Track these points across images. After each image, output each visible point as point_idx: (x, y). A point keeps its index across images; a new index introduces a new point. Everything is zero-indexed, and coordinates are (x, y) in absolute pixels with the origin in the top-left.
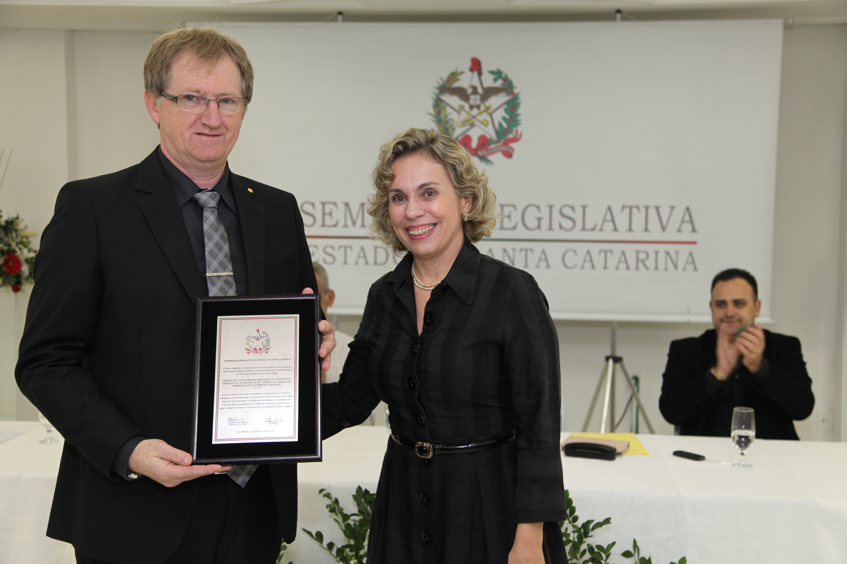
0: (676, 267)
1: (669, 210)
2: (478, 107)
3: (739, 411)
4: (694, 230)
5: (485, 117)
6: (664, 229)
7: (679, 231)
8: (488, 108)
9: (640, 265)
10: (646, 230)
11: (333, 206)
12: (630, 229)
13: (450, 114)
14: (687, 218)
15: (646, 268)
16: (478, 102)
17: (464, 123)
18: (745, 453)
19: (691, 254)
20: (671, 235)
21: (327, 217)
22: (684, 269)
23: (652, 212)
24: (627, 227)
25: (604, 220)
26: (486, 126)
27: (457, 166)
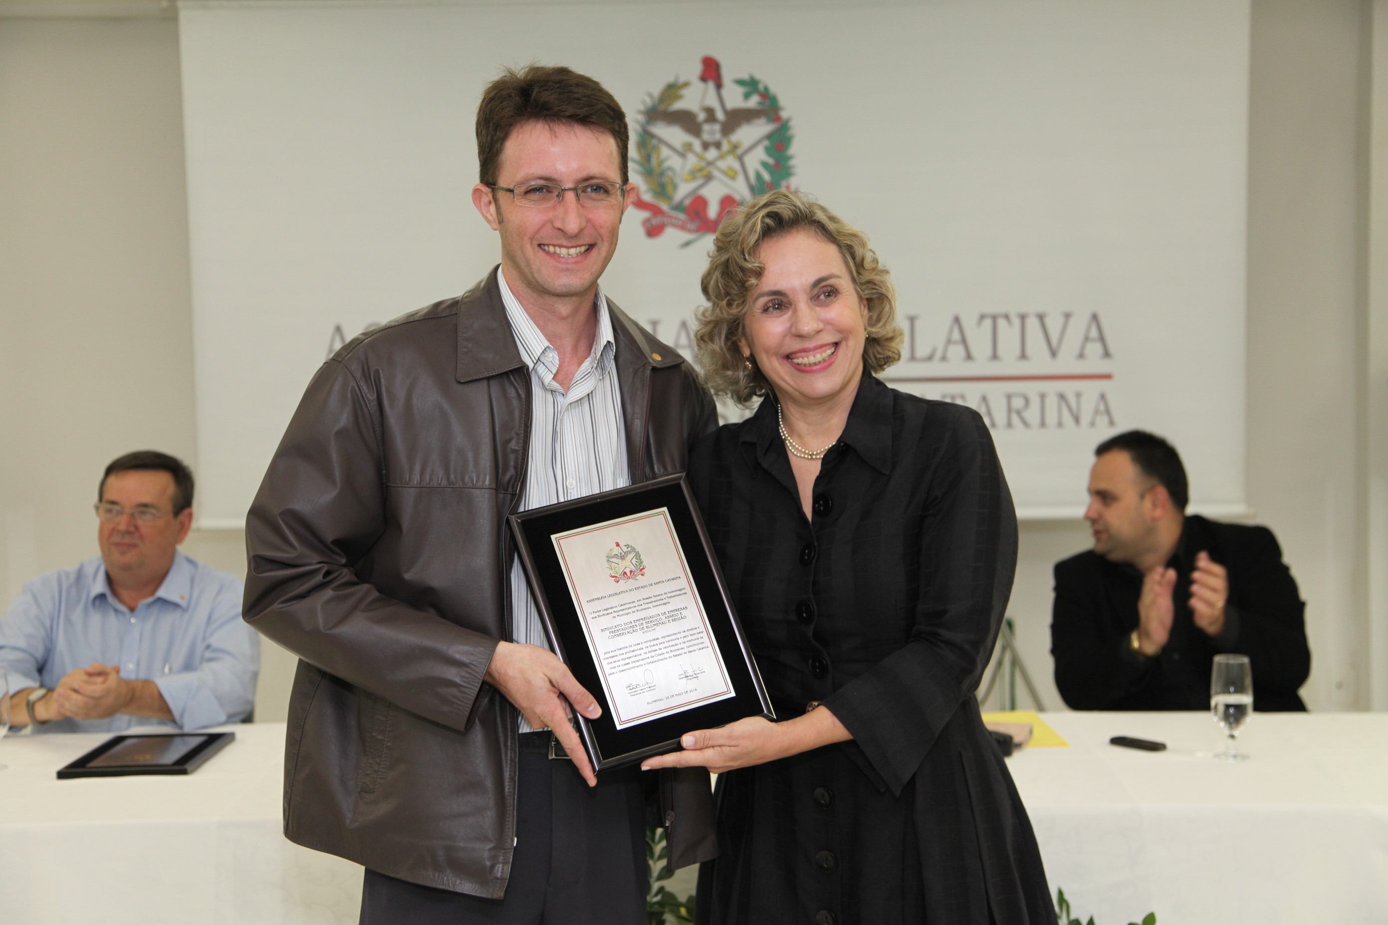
0: (1077, 420)
1: (1061, 320)
2: (718, 145)
3: (1224, 661)
4: (1107, 354)
5: (731, 162)
6: (1054, 353)
7: (1081, 356)
8: (735, 147)
9: (1015, 419)
10: (1023, 356)
12: (995, 356)
13: (667, 158)
14: (1094, 333)
15: (1026, 424)
16: (718, 136)
17: (693, 174)
19: (1103, 397)
20: (1066, 363)
22: (1093, 424)
23: (1033, 324)
24: (989, 352)
25: (949, 342)
26: (733, 178)
27: (855, 247)
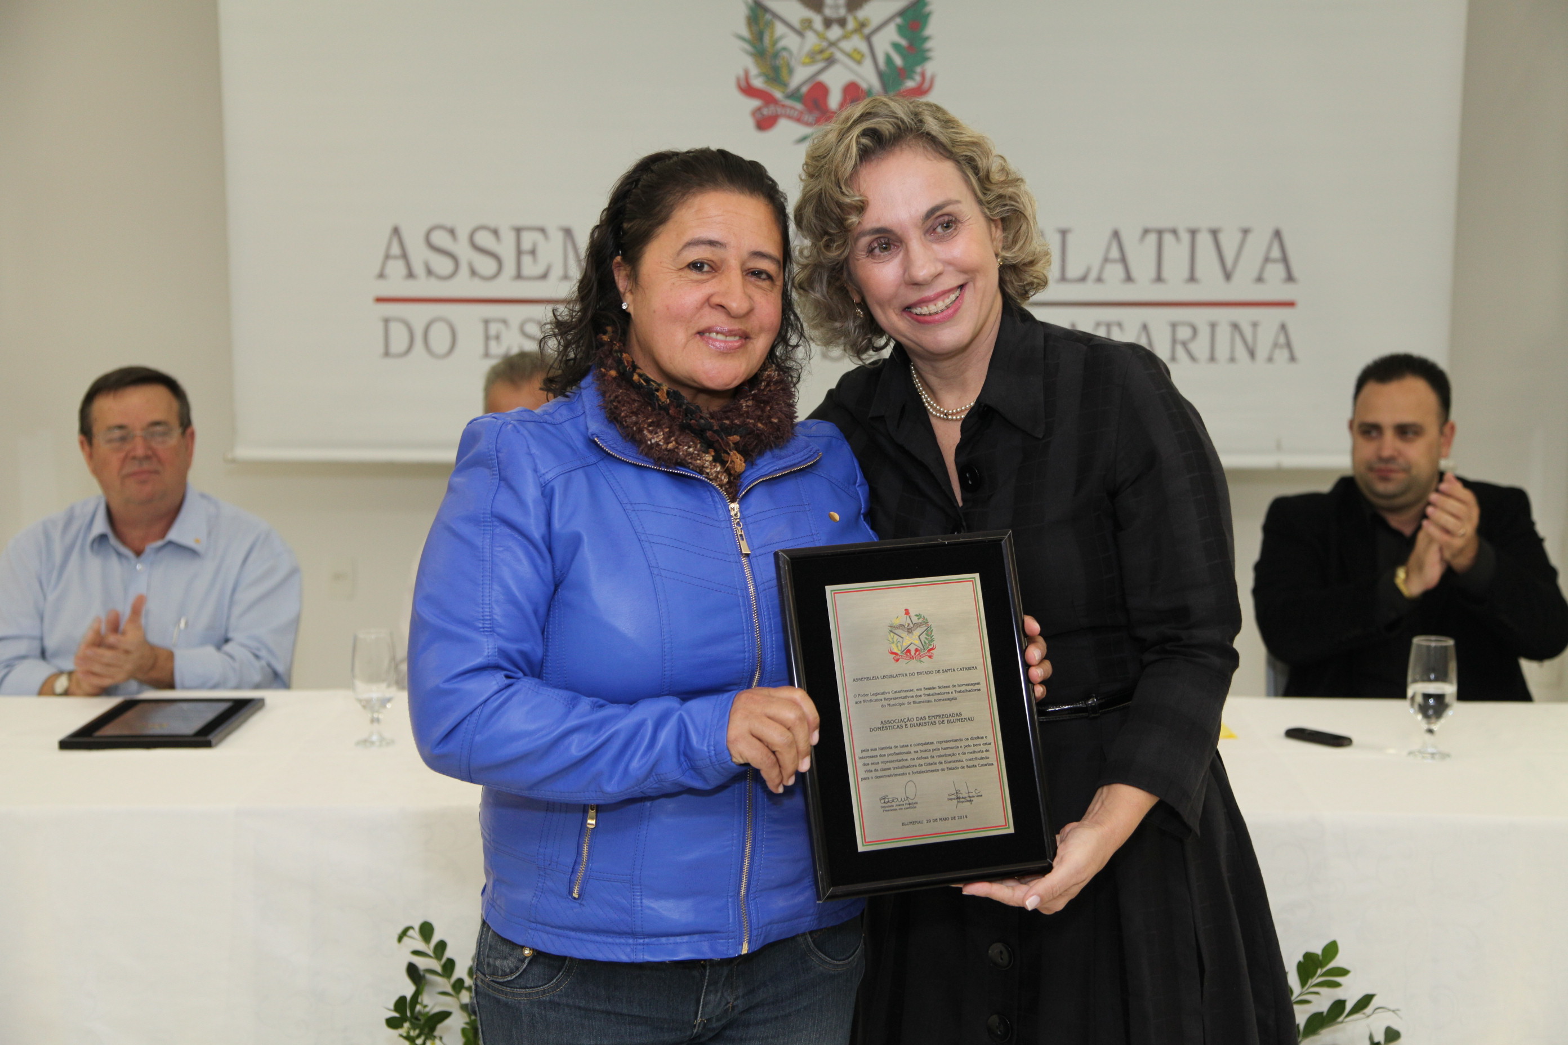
0: (1252, 354)
1: (1239, 236)
2: (842, 22)
3: (1425, 643)
4: (1290, 277)
5: (857, 43)
6: (1228, 276)
7: (1260, 279)
8: (862, 25)
9: (1180, 352)
10: (1192, 278)
11: (538, 236)
12: (1159, 278)
13: (781, 38)
14: (1276, 253)
15: (1192, 357)
16: (842, 12)
17: (813, 56)
18: (1435, 730)
19: (1283, 327)
20: (1242, 288)
21: (527, 260)
22: (1270, 359)
23: (1204, 240)
24: (1152, 273)
25: (1106, 260)
26: (859, 62)
27: (977, 159)
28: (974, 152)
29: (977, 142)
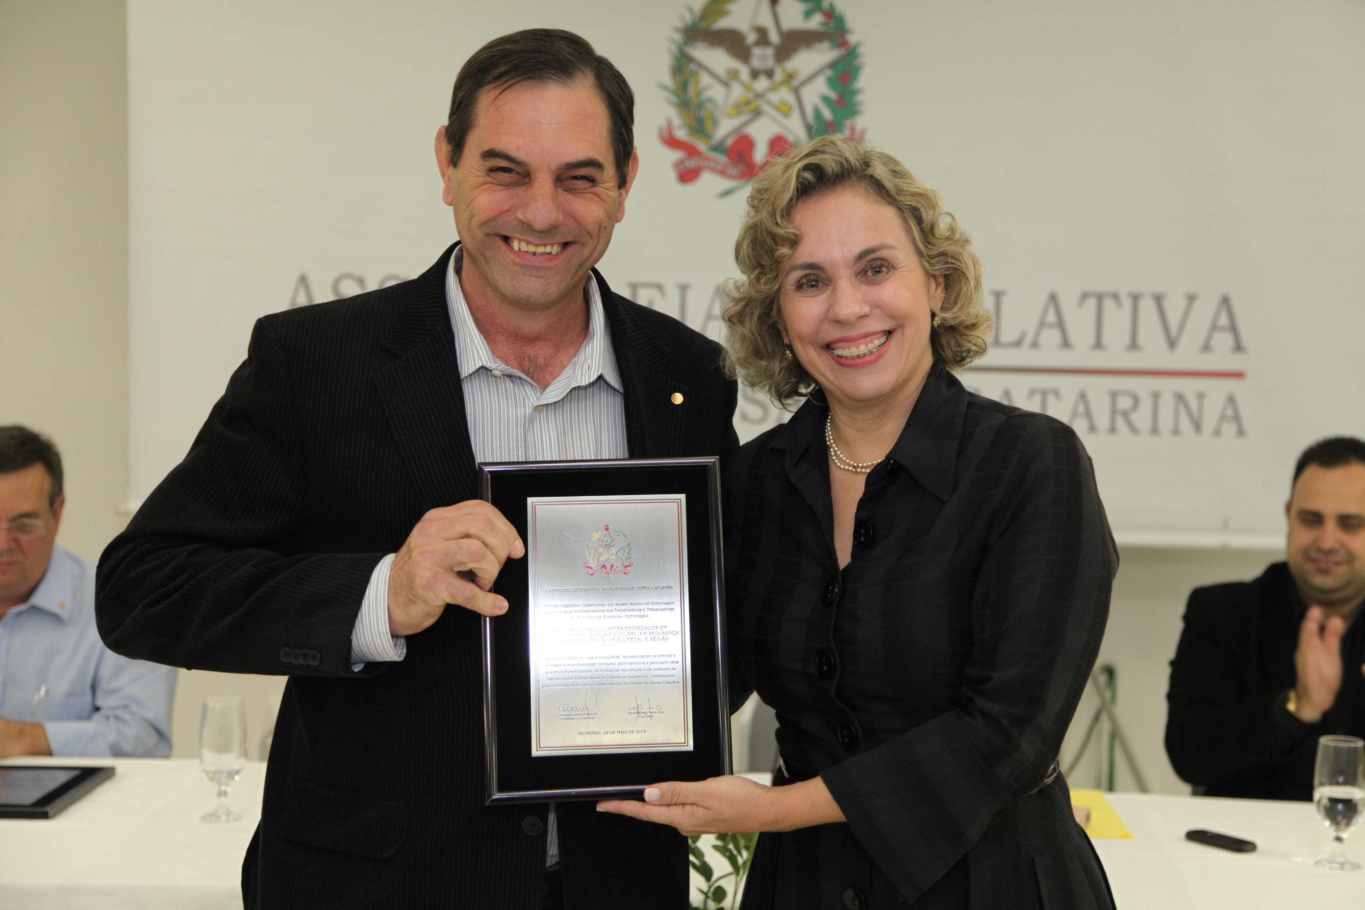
0: (1197, 426)
1: (1183, 303)
2: (770, 74)
3: (1332, 744)
4: (1239, 347)
5: (785, 95)
6: (1172, 344)
7: (1206, 348)
8: (790, 77)
9: (1120, 422)
10: (1134, 345)
12: (1098, 345)
13: (708, 87)
14: (1223, 320)
15: (1133, 429)
16: (770, 63)
17: (738, 108)
18: (1345, 838)
19: (1231, 400)
20: (1187, 357)
22: (1217, 433)
23: (1147, 307)
24: (1091, 339)
25: (1042, 324)
26: (786, 115)
27: (922, 210)
28: (920, 203)
29: (924, 194)
